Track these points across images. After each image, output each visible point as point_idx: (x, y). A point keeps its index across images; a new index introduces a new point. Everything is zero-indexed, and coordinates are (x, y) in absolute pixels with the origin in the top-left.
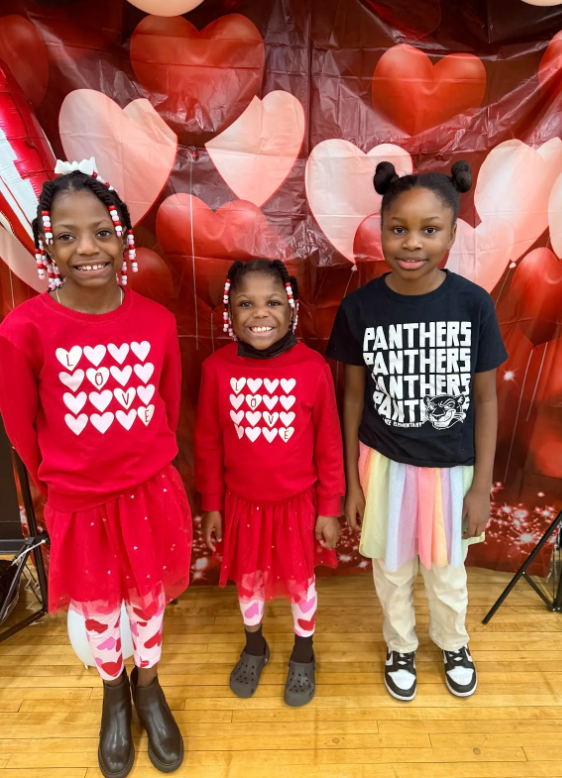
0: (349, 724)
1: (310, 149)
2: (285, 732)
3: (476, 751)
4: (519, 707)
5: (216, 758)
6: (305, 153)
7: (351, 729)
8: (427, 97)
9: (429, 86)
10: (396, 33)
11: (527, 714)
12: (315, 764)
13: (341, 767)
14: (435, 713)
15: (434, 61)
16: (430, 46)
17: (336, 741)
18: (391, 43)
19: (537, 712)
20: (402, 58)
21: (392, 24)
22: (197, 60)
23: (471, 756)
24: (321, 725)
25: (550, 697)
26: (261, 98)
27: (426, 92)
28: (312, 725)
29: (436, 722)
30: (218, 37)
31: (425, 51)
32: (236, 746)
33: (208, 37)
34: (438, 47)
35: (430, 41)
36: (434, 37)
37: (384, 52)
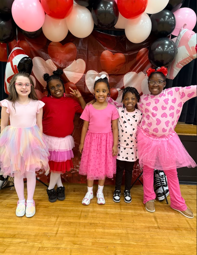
0: (90, 213)
1: (87, 72)
2: (73, 213)
3: (121, 220)
4: (135, 213)
5: (54, 217)
6: (85, 72)
7: (90, 214)
8: (112, 62)
9: (112, 59)
10: (105, 48)
11: (136, 214)
12: (79, 219)
13: (86, 220)
14: (112, 212)
15: (114, 54)
16: (113, 51)
17: (86, 216)
18: (104, 50)
19: (139, 214)
20: (107, 53)
21: (105, 46)
22: (62, 52)
23: (119, 220)
24: (82, 213)
25: (144, 211)
26: (76, 60)
27: (112, 61)
28: (80, 213)
29: (112, 214)
30: (67, 47)
31: (112, 52)
32: (60, 215)
33: (65, 47)
34: (114, 51)
35: (113, 50)
36: (114, 49)
37: (103, 52)
